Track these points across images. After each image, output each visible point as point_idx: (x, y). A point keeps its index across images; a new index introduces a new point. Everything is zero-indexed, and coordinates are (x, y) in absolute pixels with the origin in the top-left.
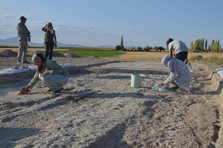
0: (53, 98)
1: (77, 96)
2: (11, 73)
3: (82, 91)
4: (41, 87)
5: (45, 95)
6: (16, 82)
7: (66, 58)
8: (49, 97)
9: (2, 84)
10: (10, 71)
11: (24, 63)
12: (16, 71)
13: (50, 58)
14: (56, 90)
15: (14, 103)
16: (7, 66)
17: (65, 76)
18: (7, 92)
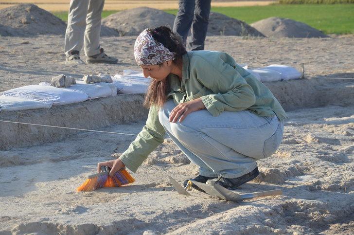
0: (214, 209)
1: (318, 206)
2: (46, 101)
3: (342, 184)
4: (165, 165)
5: (182, 197)
6: (64, 140)
7: (264, 41)
8: (198, 207)
9: (11, 150)
10: (41, 95)
11: (91, 62)
12: (64, 95)
13: (199, 42)
14: (229, 176)
15: (62, 227)
16: (27, 76)
17: (266, 117)
18: (32, 181)
